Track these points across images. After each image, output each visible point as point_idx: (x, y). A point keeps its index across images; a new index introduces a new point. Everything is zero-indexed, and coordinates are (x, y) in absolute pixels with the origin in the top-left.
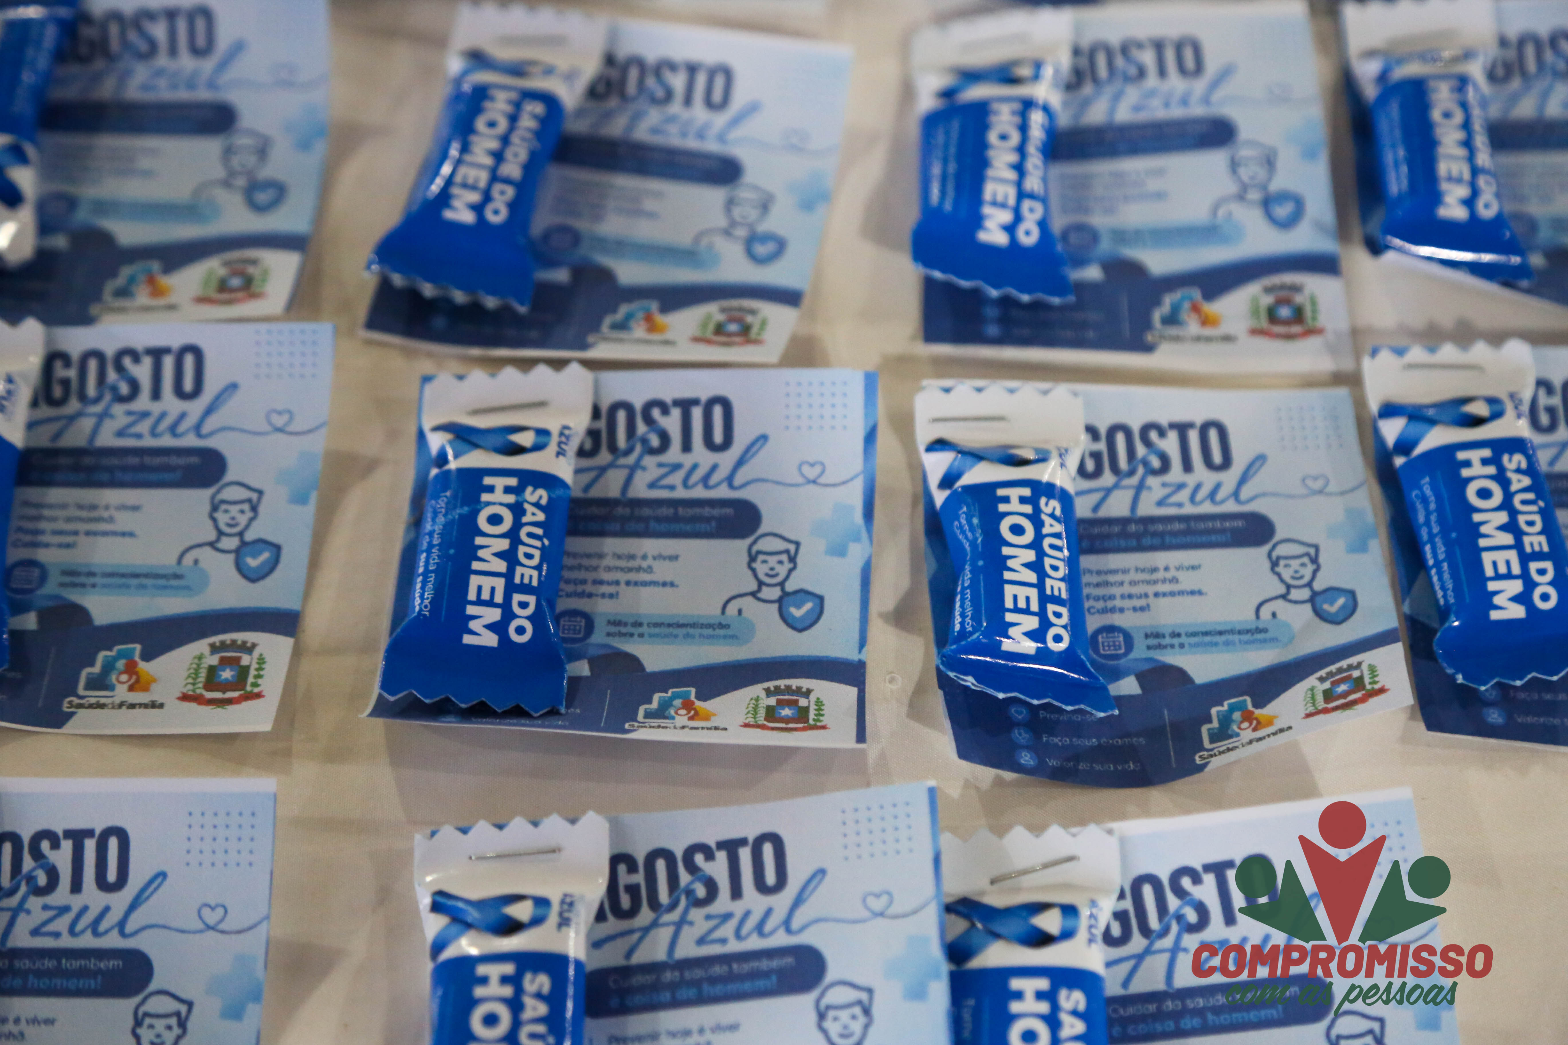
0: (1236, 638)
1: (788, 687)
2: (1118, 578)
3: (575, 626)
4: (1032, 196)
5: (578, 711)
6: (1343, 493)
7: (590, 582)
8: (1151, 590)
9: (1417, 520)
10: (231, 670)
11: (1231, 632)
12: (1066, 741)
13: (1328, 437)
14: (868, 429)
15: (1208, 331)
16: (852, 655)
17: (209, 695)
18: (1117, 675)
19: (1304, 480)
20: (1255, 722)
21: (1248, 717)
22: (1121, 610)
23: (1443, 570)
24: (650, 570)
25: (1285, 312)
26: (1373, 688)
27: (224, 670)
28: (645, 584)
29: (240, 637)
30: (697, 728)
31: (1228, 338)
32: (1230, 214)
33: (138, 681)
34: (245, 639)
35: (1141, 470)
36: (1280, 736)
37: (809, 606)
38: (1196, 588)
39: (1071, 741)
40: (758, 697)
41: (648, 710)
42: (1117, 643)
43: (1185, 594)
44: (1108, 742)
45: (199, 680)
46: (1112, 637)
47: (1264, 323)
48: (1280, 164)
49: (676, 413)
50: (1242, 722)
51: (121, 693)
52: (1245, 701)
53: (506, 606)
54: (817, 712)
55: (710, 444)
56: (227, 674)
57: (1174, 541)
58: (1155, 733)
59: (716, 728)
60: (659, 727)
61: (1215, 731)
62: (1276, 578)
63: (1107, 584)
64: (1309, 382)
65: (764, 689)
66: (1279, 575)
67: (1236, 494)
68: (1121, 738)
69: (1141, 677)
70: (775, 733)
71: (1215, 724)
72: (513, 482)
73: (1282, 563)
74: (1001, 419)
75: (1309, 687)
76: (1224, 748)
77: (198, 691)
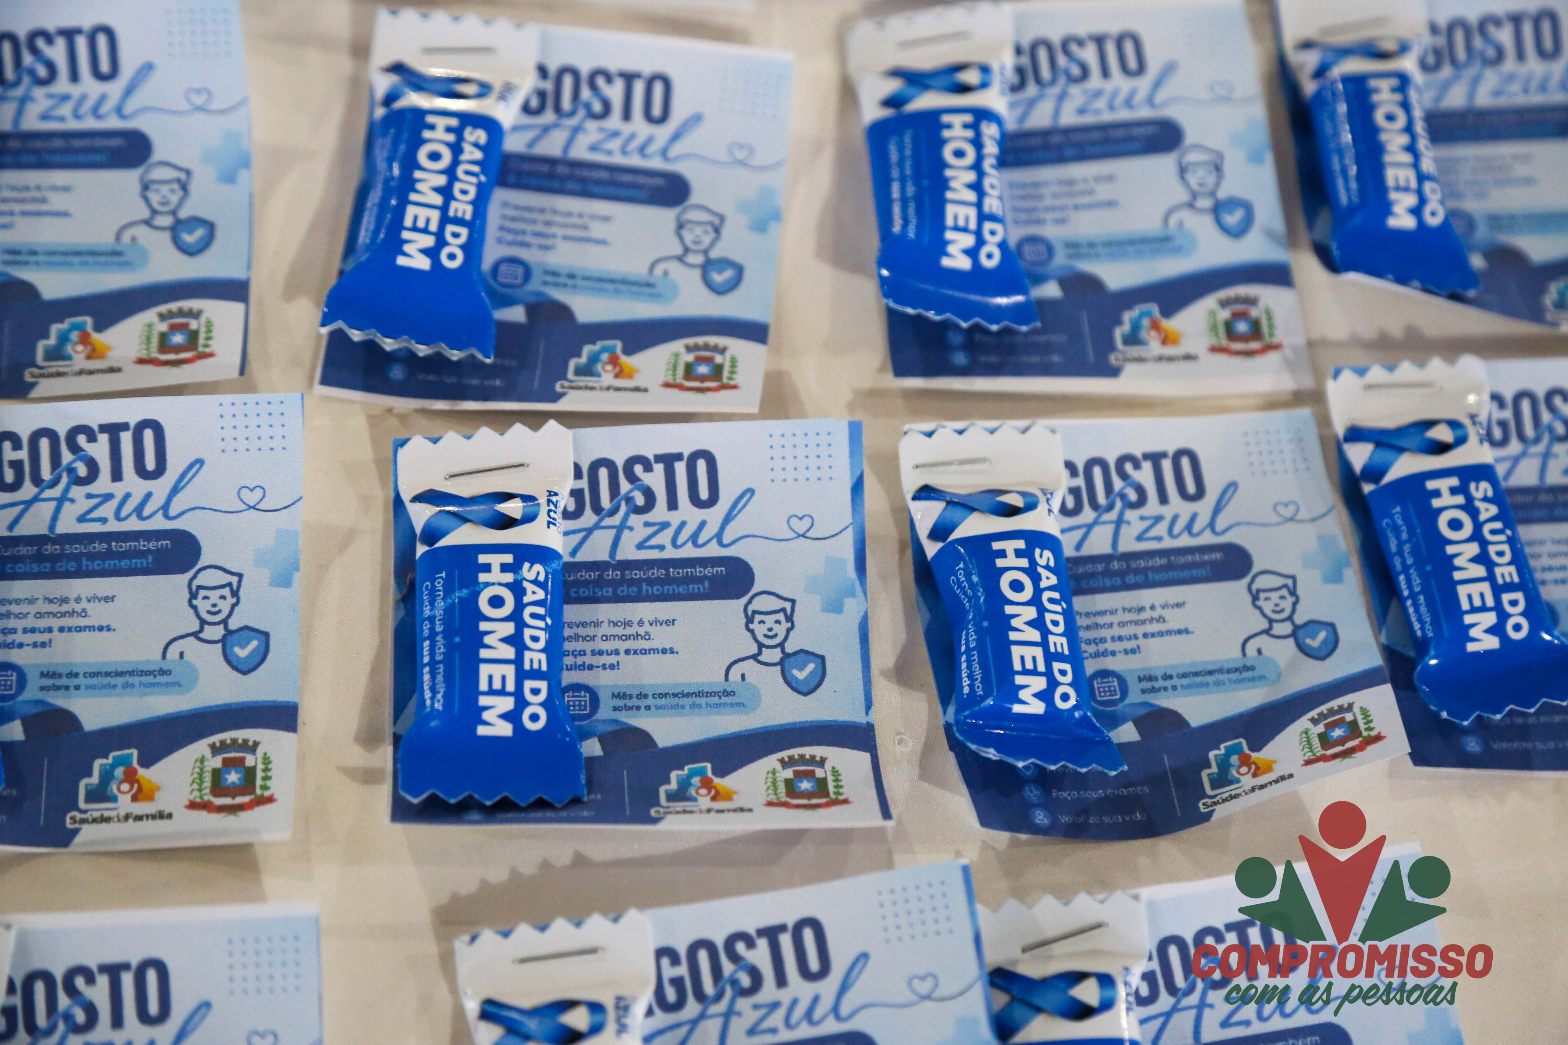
0: (1224, 677)
1: (802, 756)
2: (1107, 619)
3: (580, 701)
4: (993, 218)
5: (599, 797)
6: (1313, 520)
7: (589, 653)
8: (1140, 630)
9: (1389, 548)
10: (237, 773)
11: (1220, 671)
12: (1074, 795)
13: (1295, 460)
14: (855, 479)
15: (1169, 351)
16: (859, 717)
17: (219, 801)
18: (1115, 721)
19: (1275, 507)
20: (1253, 767)
21: (1245, 761)
22: (1113, 653)
23: (1420, 602)
24: (647, 636)
25: (1242, 327)
26: (1369, 735)
27: (229, 773)
28: (644, 652)
29: (240, 735)
30: (722, 811)
31: (1188, 357)
32: (1181, 224)
33: (140, 789)
34: (245, 737)
35: (1119, 504)
36: (1282, 784)
37: (811, 667)
38: (1183, 628)
39: (1079, 793)
40: (774, 769)
41: (669, 792)
42: (1112, 689)
43: (1173, 633)
44: (1114, 793)
45: (204, 785)
46: (1106, 682)
47: (1224, 342)
48: (1227, 168)
49: (659, 468)
50: (1240, 767)
51: (125, 803)
52: (1240, 743)
53: (518, 694)
54: (835, 784)
55: (696, 501)
56: (233, 777)
57: (1159, 577)
58: (1157, 781)
59: (742, 810)
60: (685, 812)
61: (1215, 776)
62: (1257, 612)
63: (1097, 626)
64: (1272, 404)
65: (778, 760)
66: (1260, 609)
67: (1212, 525)
68: (1126, 787)
69: (1139, 723)
70: (800, 812)
71: (1214, 769)
72: (508, 558)
73: (1262, 595)
74: (983, 460)
75: (1303, 729)
76: (1226, 795)
77: (206, 798)
